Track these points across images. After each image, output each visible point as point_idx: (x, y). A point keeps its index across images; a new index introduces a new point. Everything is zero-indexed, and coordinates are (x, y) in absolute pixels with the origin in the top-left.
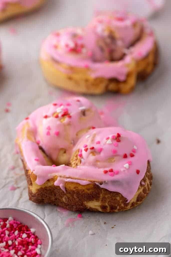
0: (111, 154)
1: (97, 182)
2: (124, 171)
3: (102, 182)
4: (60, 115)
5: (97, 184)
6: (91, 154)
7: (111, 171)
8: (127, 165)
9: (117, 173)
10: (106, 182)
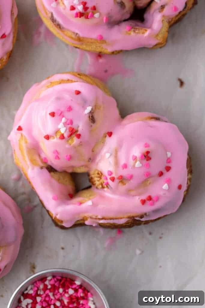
0: (144, 178)
1: (136, 217)
2: (164, 194)
3: (142, 215)
4: (66, 135)
5: (137, 219)
6: (120, 184)
7: (150, 198)
8: (165, 186)
9: (158, 199)
10: (147, 214)
